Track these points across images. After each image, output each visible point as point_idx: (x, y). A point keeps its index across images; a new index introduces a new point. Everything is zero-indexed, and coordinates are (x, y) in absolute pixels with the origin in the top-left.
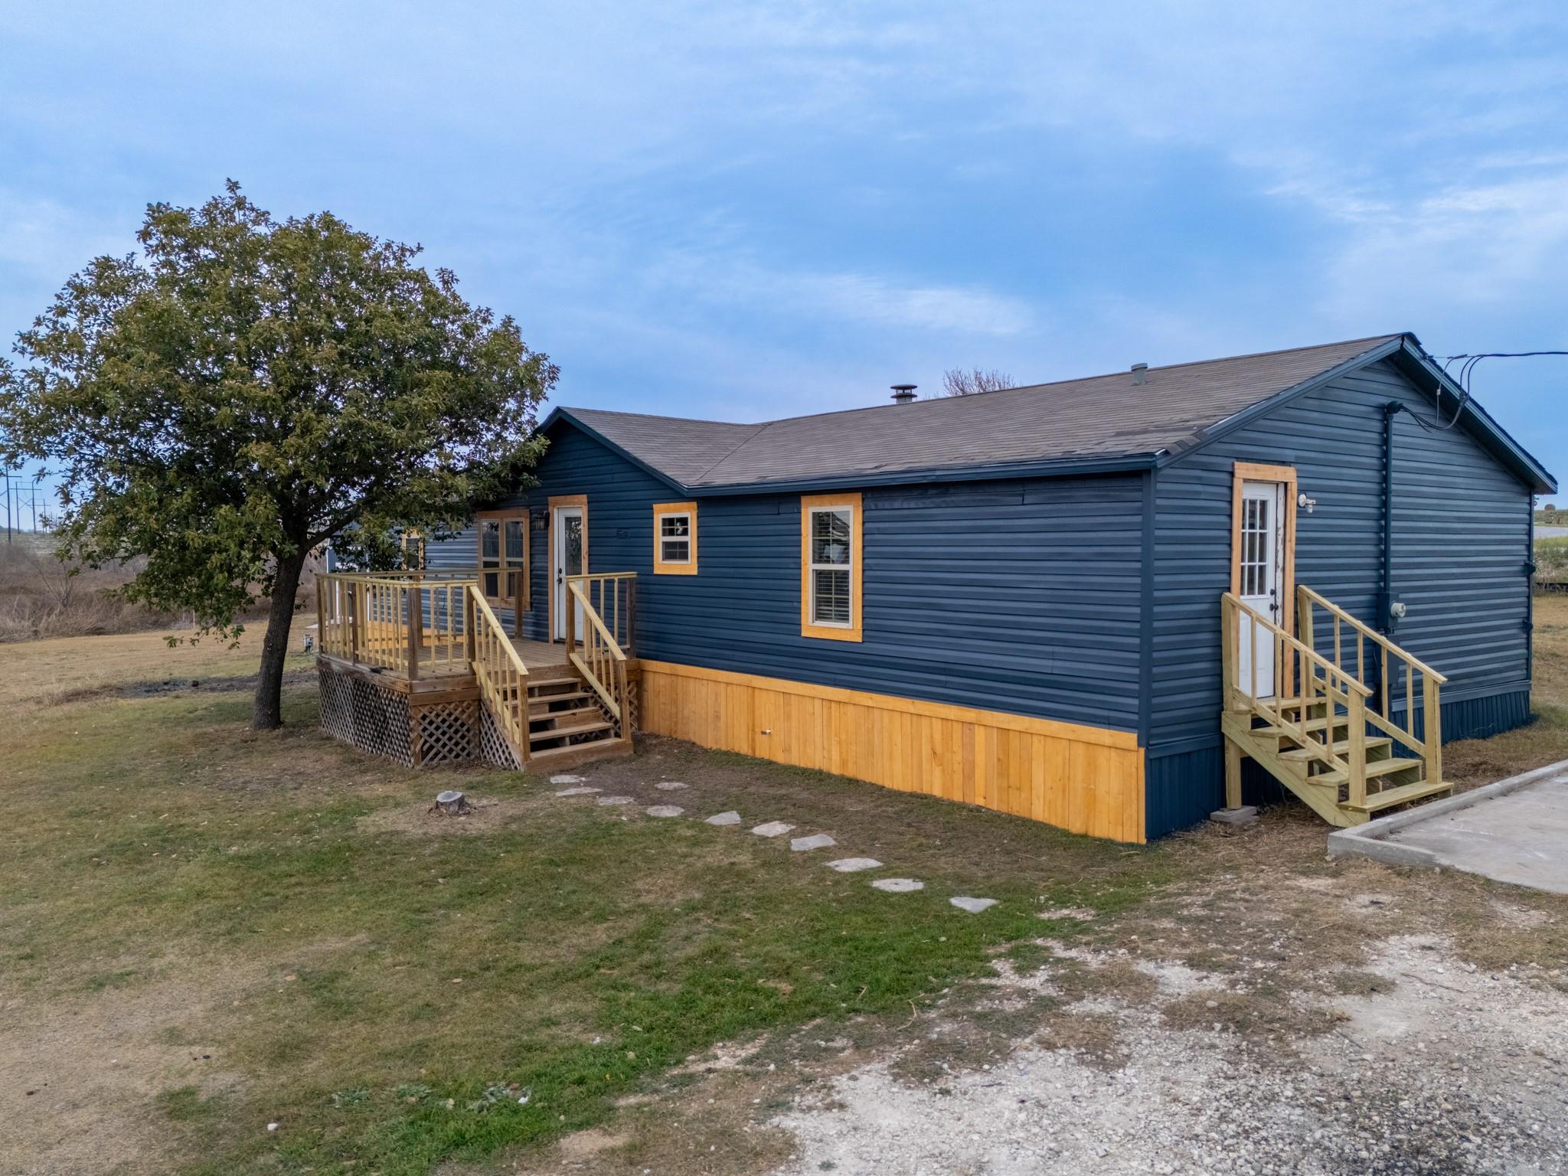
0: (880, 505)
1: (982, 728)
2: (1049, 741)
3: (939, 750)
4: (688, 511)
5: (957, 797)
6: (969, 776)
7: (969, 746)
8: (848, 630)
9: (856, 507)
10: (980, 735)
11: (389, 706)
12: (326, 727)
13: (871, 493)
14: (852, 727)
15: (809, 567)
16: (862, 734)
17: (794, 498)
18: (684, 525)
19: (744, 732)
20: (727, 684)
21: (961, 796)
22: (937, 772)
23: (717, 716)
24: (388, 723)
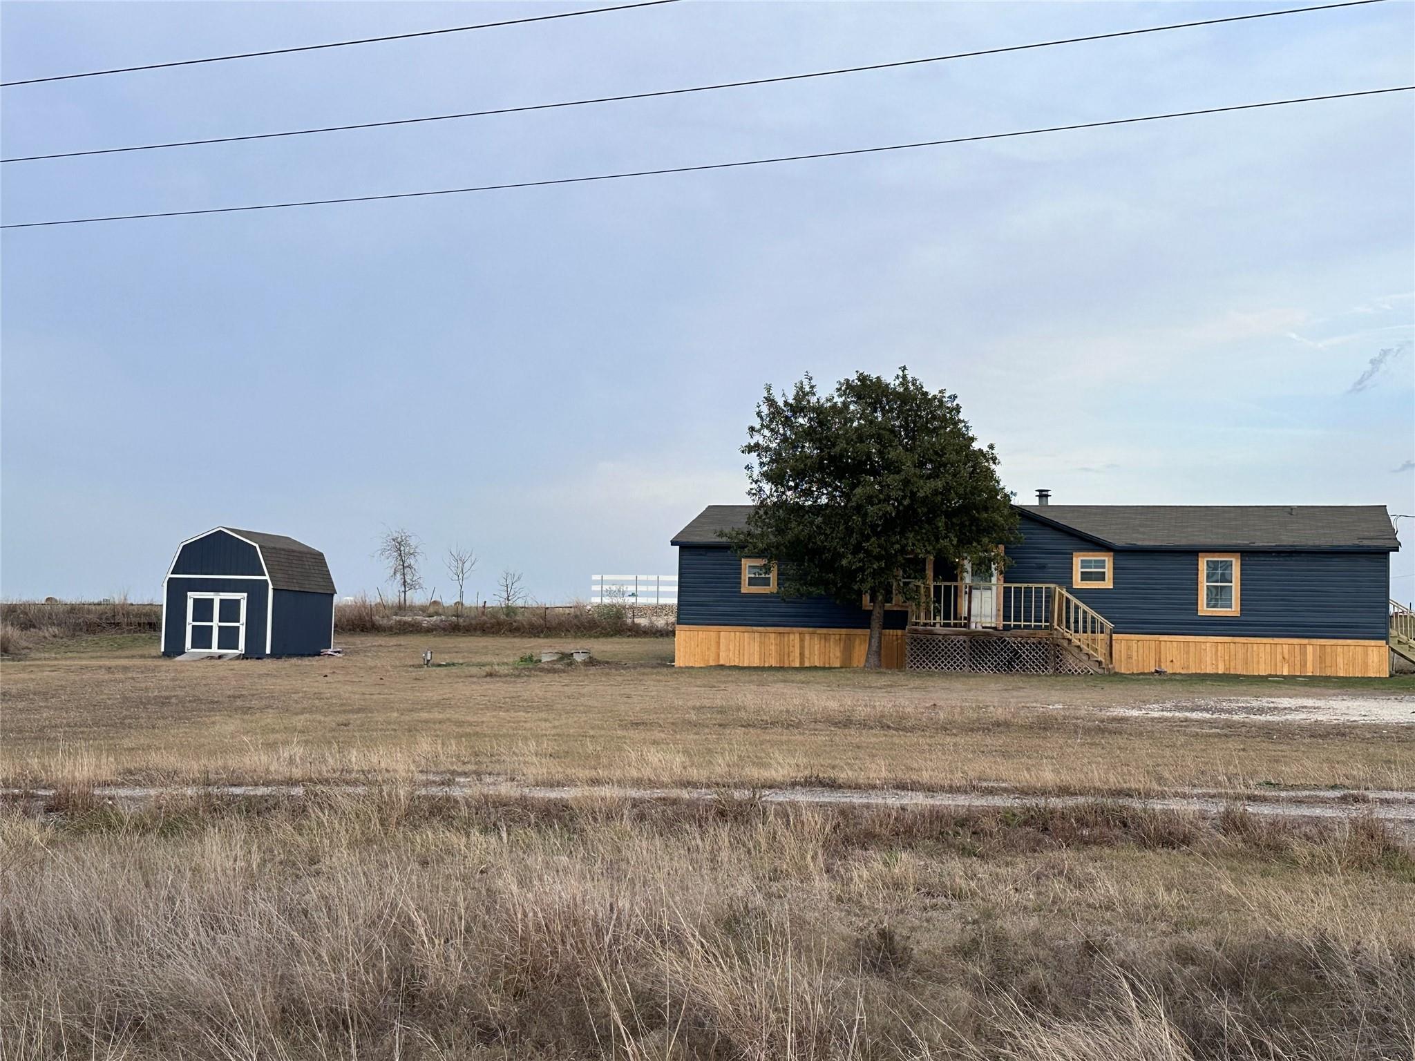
0: (1252, 559)
1: (1311, 646)
2: (1346, 647)
3: (1286, 656)
4: (1106, 557)
5: (1297, 674)
9: (1237, 559)
10: (1310, 649)
11: (1024, 647)
12: (915, 667)
13: (1247, 553)
14: (1233, 653)
15: (1203, 584)
16: (1240, 656)
17: (1192, 553)
18: (1101, 564)
19: (1152, 663)
20: (1138, 641)
21: (1299, 674)
22: (1286, 666)
23: (1130, 657)
24: (1021, 656)
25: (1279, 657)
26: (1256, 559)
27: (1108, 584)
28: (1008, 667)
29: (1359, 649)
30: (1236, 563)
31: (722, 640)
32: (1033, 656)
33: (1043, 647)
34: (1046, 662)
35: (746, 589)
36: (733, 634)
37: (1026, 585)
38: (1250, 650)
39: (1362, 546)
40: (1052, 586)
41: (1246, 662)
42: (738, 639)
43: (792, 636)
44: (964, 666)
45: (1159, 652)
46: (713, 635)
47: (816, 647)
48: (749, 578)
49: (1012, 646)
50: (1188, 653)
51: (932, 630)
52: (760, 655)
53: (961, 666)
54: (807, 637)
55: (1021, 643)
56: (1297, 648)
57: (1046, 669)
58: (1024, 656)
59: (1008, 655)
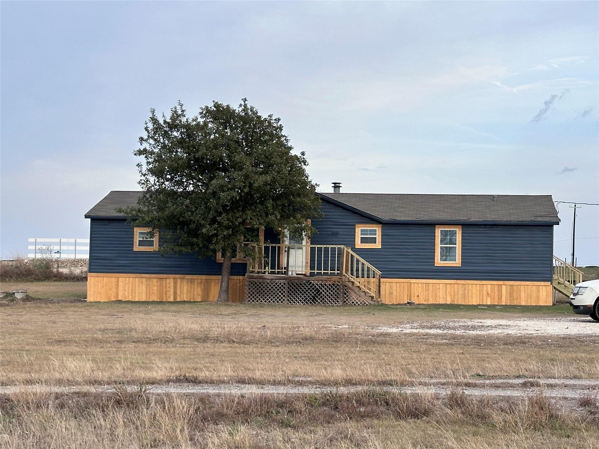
0: (469, 229)
2: (526, 286)
3: (490, 293)
4: (376, 228)
6: (500, 298)
7: (500, 291)
8: (457, 262)
9: (459, 229)
10: (504, 287)
11: (323, 287)
12: (251, 301)
13: (466, 226)
14: (456, 290)
15: (438, 246)
16: (461, 292)
17: (432, 225)
18: (374, 232)
19: (406, 297)
20: (397, 283)
21: (497, 304)
22: (489, 299)
23: (391, 294)
24: (321, 293)
25: (485, 293)
26: (471, 229)
27: (378, 245)
28: (313, 301)
29: (534, 288)
30: (459, 232)
31: (120, 284)
32: (330, 293)
33: (336, 287)
34: (338, 297)
35: (137, 248)
36: (128, 279)
37: (325, 246)
38: (467, 289)
39: (537, 221)
40: (342, 246)
41: (464, 296)
42: (131, 283)
43: (168, 281)
44: (284, 300)
45: (410, 290)
46: (114, 280)
47: (185, 288)
48: (139, 240)
49: (315, 287)
50: (428, 290)
51: (262, 276)
52: (146, 294)
53: (282, 300)
54: (179, 281)
55: (321, 285)
56: (496, 287)
57: (338, 301)
58: (323, 293)
59: (313, 293)
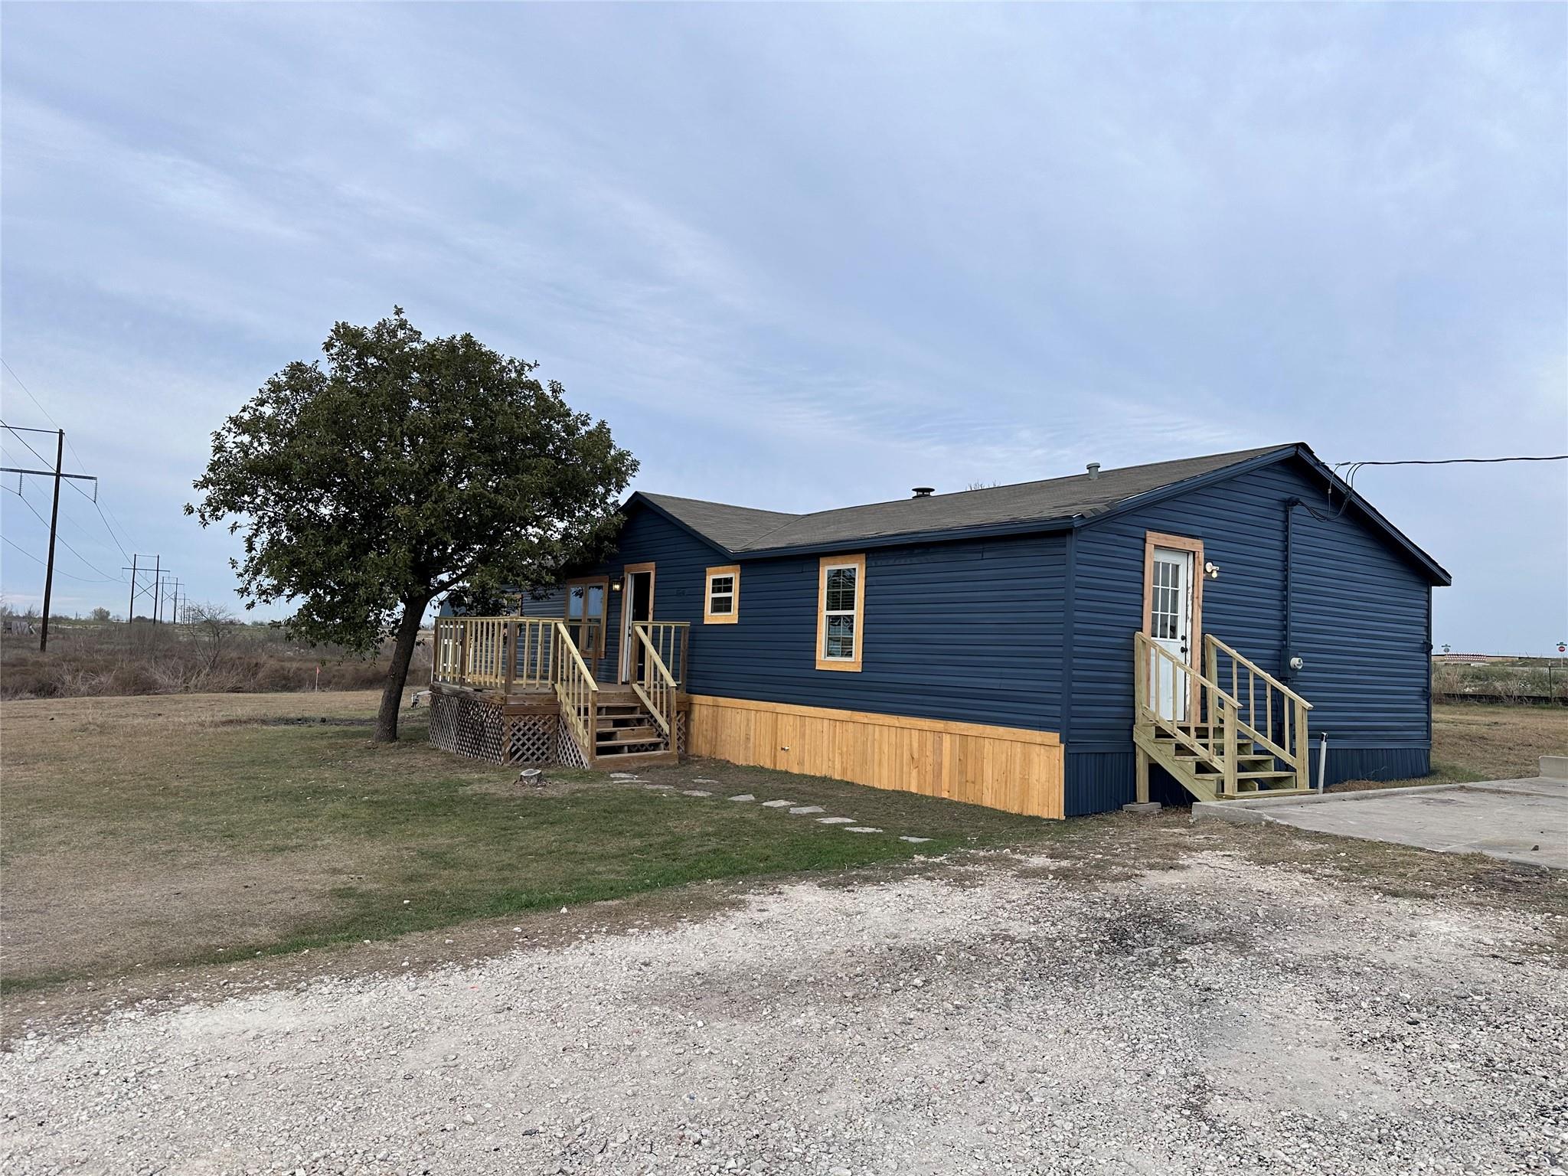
0: (879, 563)
1: (948, 736)
2: (997, 742)
3: (916, 756)
4: (733, 573)
5: (928, 792)
6: (938, 774)
7: (938, 750)
8: (853, 663)
9: (861, 564)
10: (946, 741)
12: (433, 740)
13: (875, 551)
14: (851, 741)
15: (823, 614)
16: (859, 747)
18: (730, 584)
19: (768, 753)
20: (756, 711)
21: (931, 791)
22: (915, 776)
25: (906, 755)
26: (884, 563)
27: (732, 617)
28: (478, 748)
29: (1018, 750)
30: (859, 573)
41: (865, 760)
44: (454, 742)
45: (775, 733)
50: (804, 735)
51: (441, 688)
56: (930, 739)
